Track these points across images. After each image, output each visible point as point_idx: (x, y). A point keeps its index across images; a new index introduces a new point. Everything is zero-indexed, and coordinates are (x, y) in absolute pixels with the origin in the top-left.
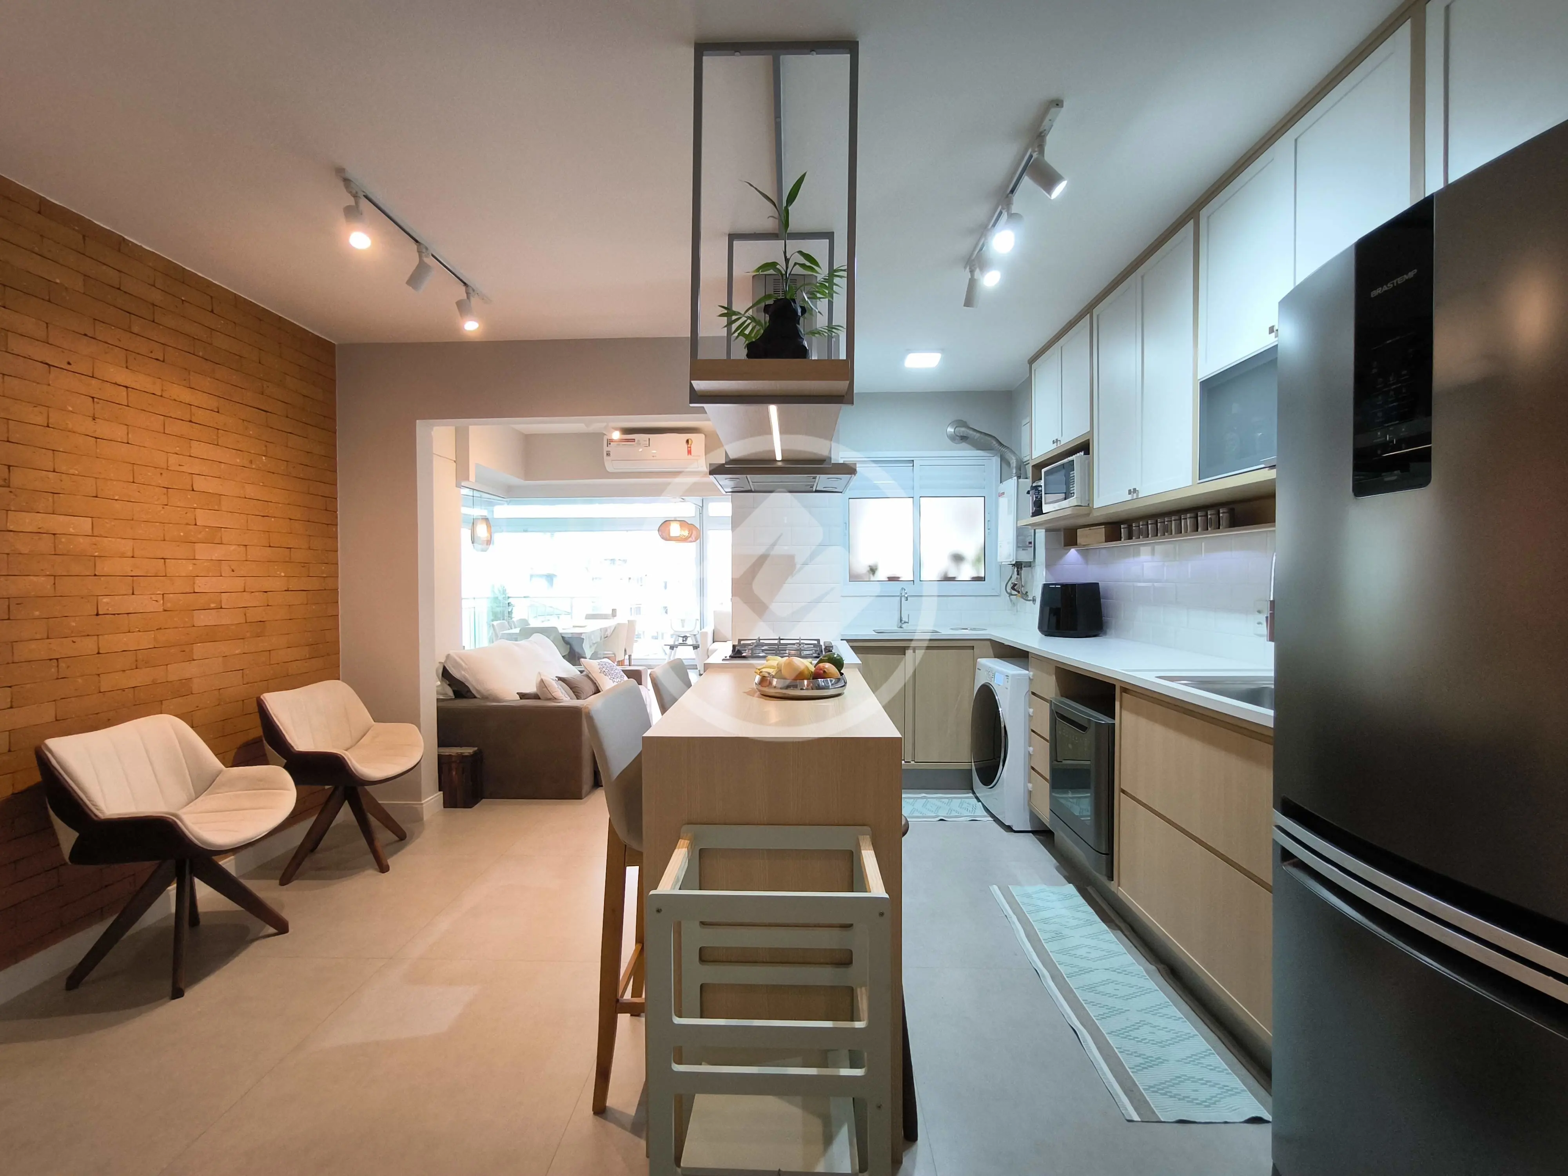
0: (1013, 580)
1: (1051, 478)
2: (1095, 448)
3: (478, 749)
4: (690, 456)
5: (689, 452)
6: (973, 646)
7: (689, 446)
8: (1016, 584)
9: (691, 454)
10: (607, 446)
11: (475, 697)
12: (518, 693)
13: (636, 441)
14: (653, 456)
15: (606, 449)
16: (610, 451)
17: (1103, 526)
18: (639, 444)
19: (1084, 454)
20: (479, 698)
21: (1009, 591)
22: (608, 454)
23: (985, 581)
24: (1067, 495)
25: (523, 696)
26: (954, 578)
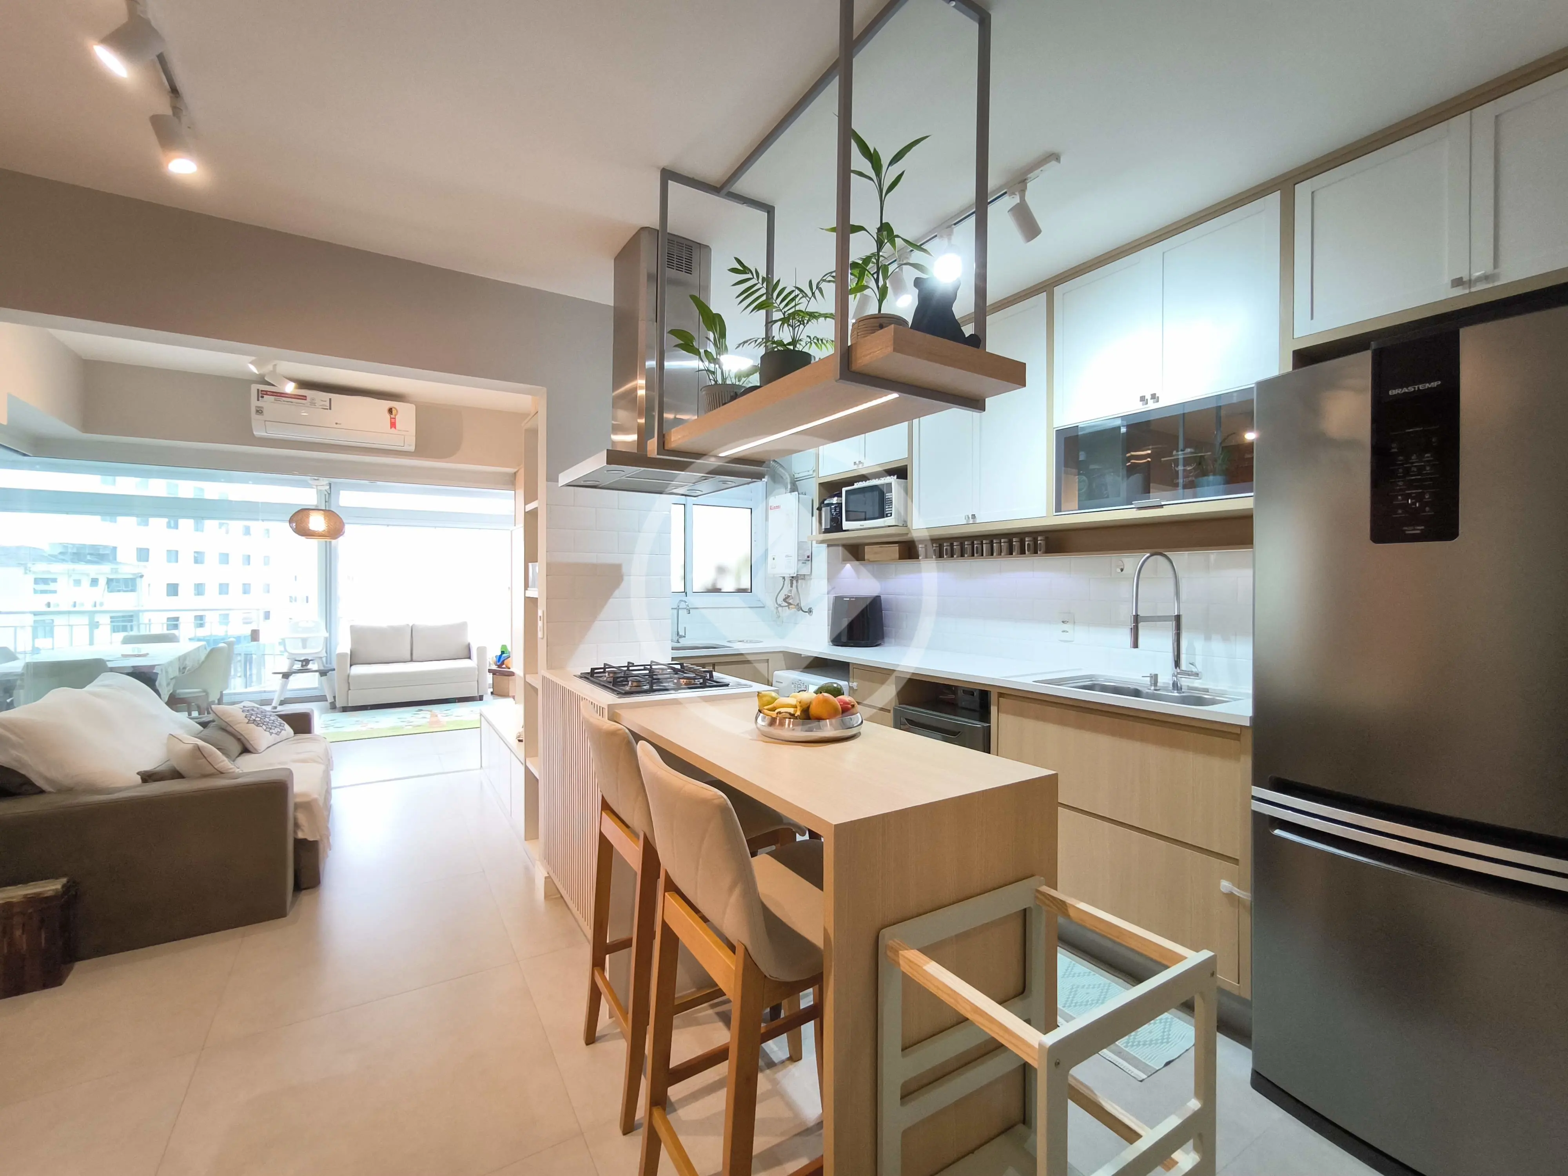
0: (785, 592)
1: (852, 497)
2: (915, 473)
3: (68, 882)
4: (393, 429)
5: (393, 425)
6: (768, 660)
7: (392, 416)
8: (789, 596)
9: (395, 428)
10: (258, 400)
11: (41, 792)
12: (138, 773)
13: (308, 398)
14: (336, 424)
15: (254, 403)
16: (262, 407)
17: (897, 545)
18: (313, 403)
19: (897, 478)
20: (50, 793)
21: (779, 602)
22: (259, 411)
23: (751, 592)
24: (882, 515)
25: (147, 777)
26: (720, 589)
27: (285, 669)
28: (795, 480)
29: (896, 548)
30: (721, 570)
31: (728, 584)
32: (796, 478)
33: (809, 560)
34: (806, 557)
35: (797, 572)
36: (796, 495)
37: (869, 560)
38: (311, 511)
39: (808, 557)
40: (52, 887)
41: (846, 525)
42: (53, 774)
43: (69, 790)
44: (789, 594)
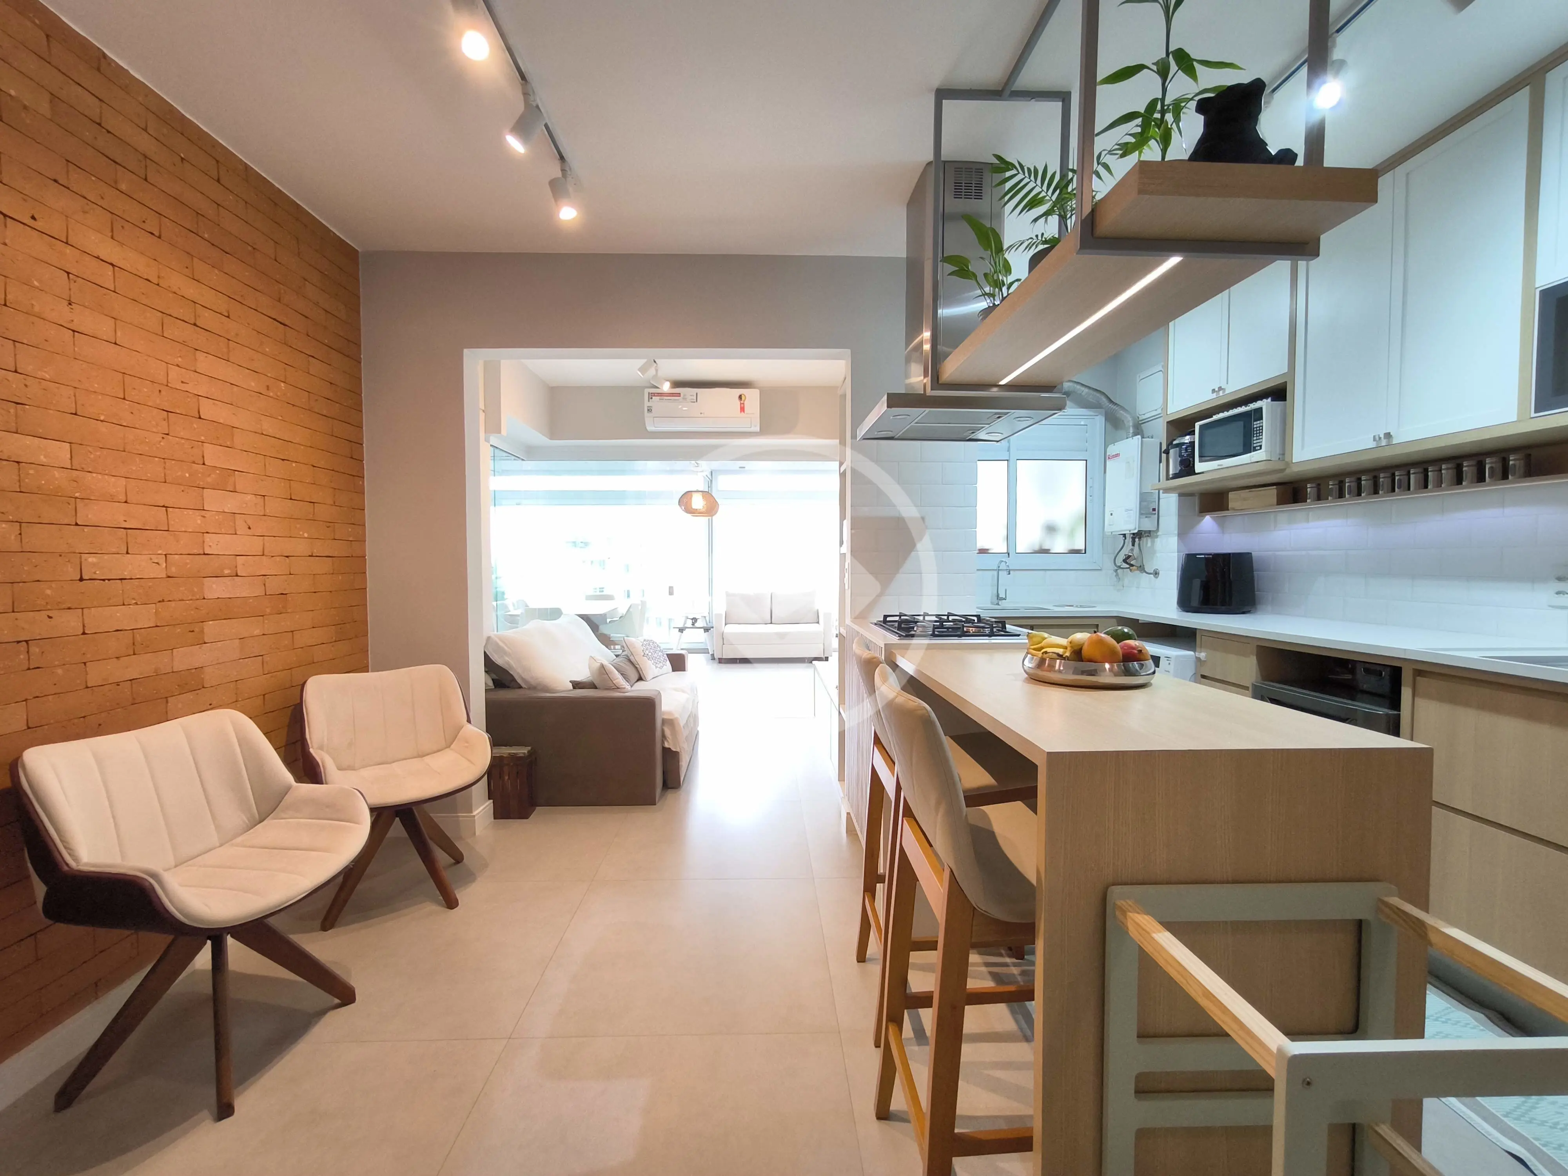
0: (1126, 551)
2: (1298, 392)
3: (531, 749)
4: (742, 413)
5: (742, 409)
7: (742, 402)
8: (1129, 556)
9: (744, 412)
10: (649, 401)
11: (520, 687)
12: (570, 682)
13: (682, 395)
14: (701, 413)
15: (647, 404)
16: (651, 407)
17: (1275, 487)
18: (685, 399)
20: (525, 688)
21: (1119, 564)
22: (649, 410)
23: (1085, 553)
26: (1049, 550)
27: (681, 626)
28: (1140, 422)
29: (1273, 491)
30: (1051, 529)
31: (1059, 545)
32: (1141, 421)
33: (1155, 514)
34: (1151, 510)
35: (1139, 528)
36: (1138, 439)
37: (1234, 509)
38: (693, 493)
39: (1154, 510)
40: (523, 751)
41: (1199, 467)
42: (526, 676)
43: (533, 688)
44: (1130, 554)
